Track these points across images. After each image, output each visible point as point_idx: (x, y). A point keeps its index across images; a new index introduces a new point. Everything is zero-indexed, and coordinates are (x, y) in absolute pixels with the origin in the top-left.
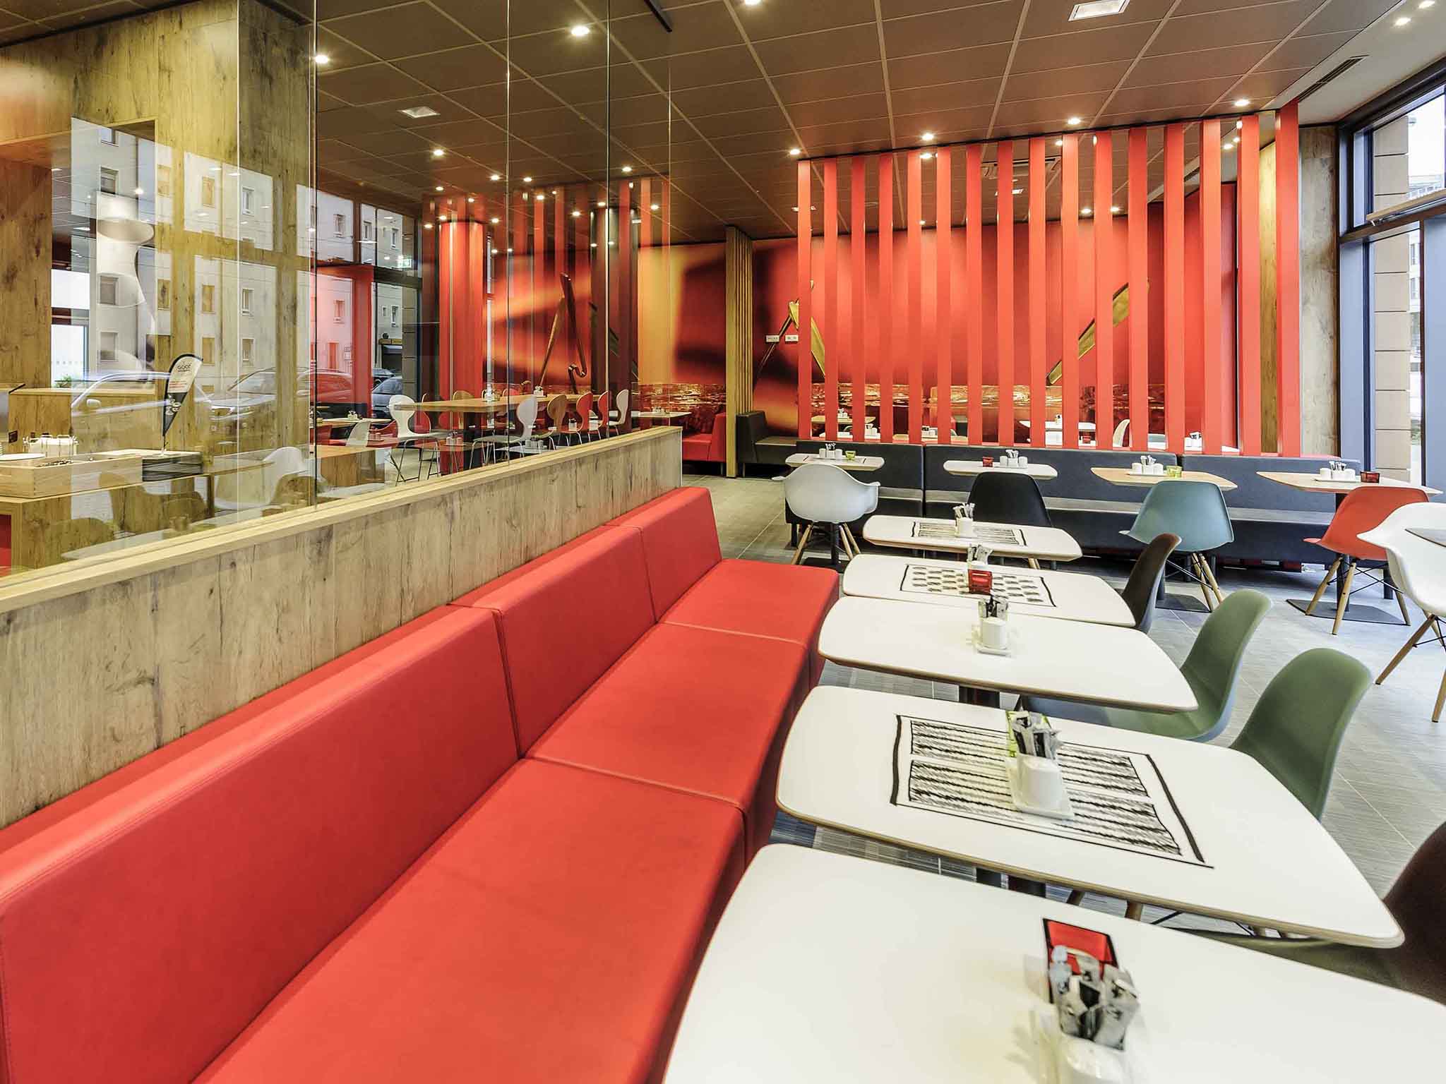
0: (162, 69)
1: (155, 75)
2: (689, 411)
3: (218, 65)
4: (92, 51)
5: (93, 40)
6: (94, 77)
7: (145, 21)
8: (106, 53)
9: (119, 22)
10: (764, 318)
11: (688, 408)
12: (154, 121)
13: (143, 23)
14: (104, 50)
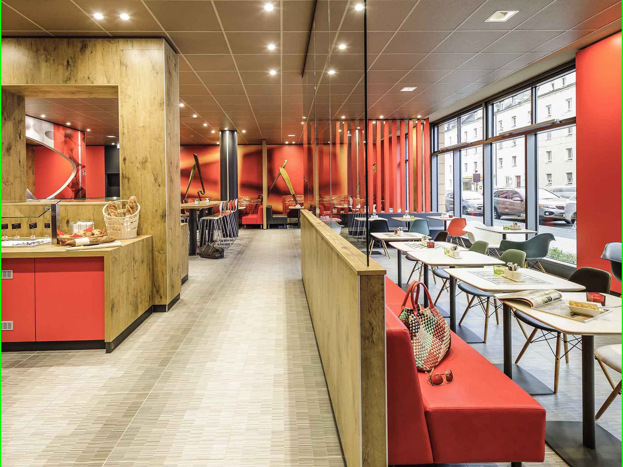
0: (121, 64)
1: (117, 66)
2: (245, 206)
3: (153, 67)
4: (79, 49)
5: (80, 45)
6: (80, 62)
7: (112, 42)
8: (88, 51)
9: (96, 39)
10: (271, 172)
11: (245, 205)
12: (118, 86)
13: (110, 42)
14: (86, 50)
